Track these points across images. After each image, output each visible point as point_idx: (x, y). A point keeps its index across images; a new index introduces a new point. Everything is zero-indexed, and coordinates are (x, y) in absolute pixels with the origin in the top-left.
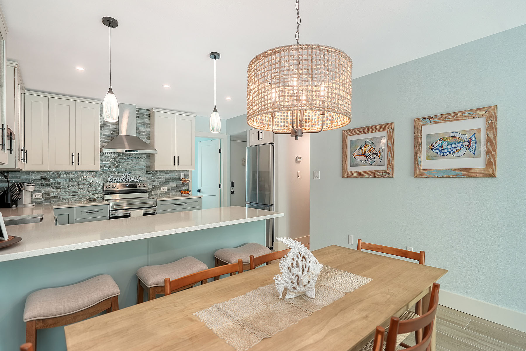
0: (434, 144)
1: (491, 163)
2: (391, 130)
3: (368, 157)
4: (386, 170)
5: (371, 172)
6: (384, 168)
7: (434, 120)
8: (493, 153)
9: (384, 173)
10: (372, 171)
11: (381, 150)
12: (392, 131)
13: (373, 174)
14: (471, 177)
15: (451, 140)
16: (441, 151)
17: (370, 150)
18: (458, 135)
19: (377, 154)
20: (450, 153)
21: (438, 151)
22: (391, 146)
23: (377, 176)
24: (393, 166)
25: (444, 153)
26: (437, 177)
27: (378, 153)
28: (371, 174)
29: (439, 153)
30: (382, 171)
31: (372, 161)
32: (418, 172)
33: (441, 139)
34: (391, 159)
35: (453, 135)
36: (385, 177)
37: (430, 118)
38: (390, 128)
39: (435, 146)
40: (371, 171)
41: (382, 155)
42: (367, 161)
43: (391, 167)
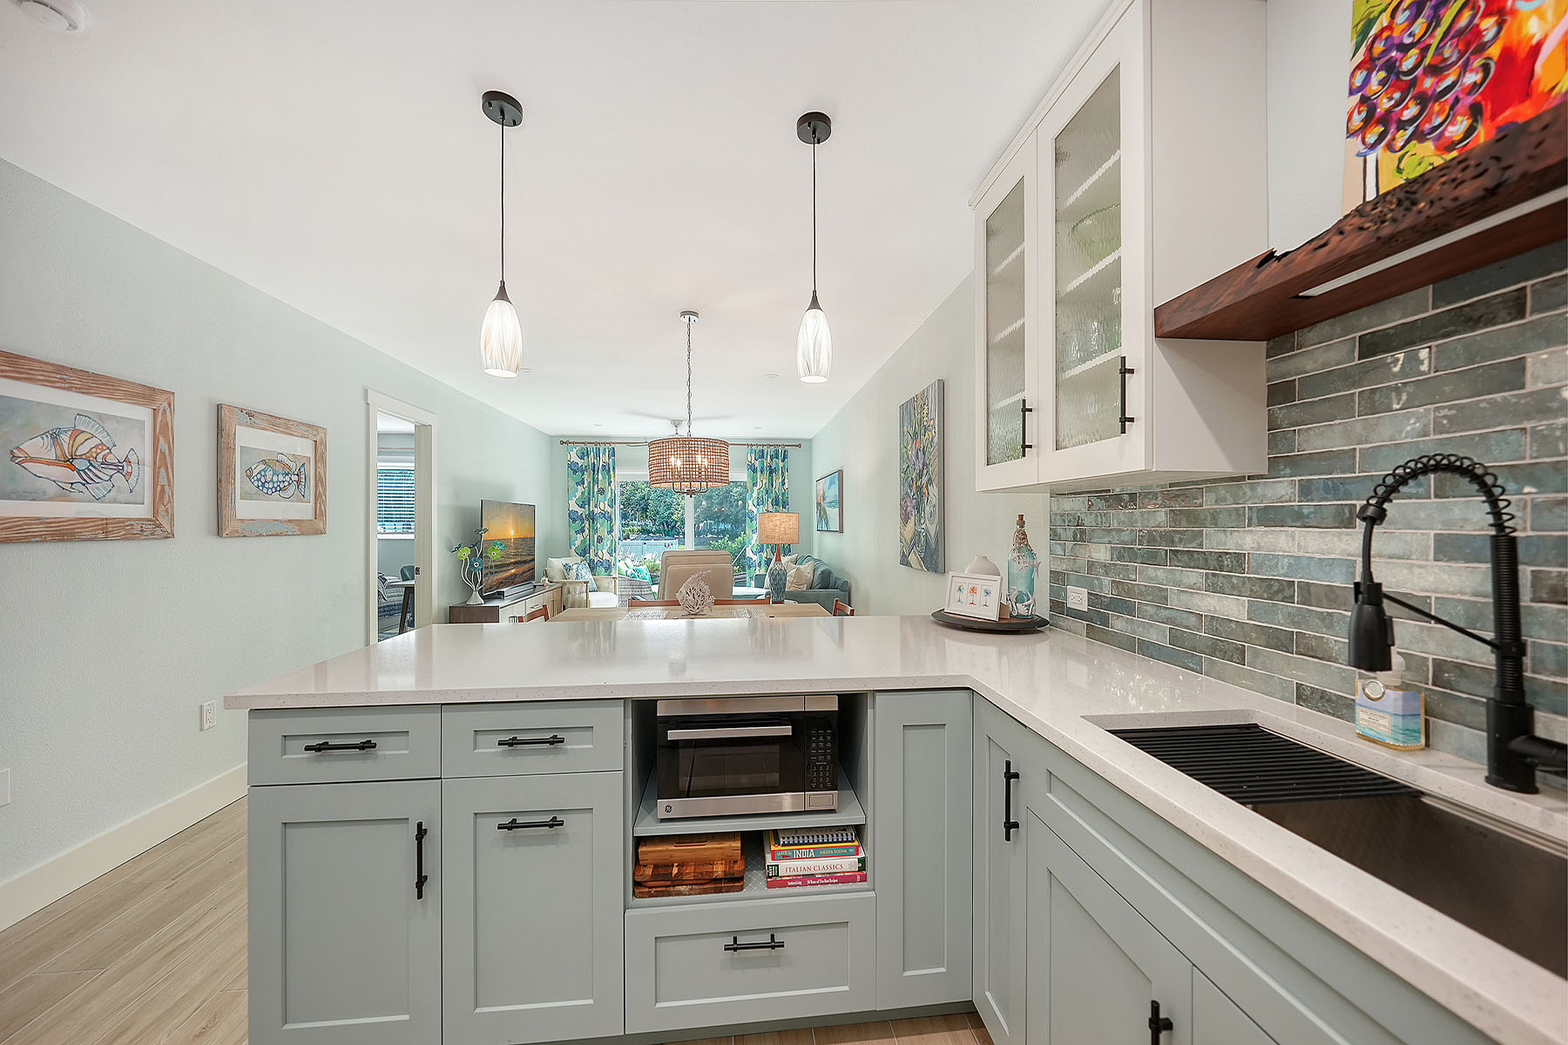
0: (253, 468)
1: (319, 513)
2: (168, 411)
3: (86, 473)
4: (150, 517)
5: (100, 522)
6: (142, 511)
7: (257, 421)
8: (324, 498)
9: (149, 527)
10: (107, 519)
11: (133, 458)
12: (171, 415)
13: (111, 529)
14: (302, 534)
15: (279, 468)
16: (263, 486)
17: (94, 450)
18: (285, 460)
19: (119, 467)
20: (276, 491)
21: (260, 484)
22: (167, 453)
23: (125, 535)
24: (172, 507)
25: (268, 489)
26: (260, 535)
27: (123, 466)
28: (102, 529)
29: (261, 488)
30: (139, 520)
31: (98, 489)
32: (229, 527)
33: (264, 461)
34: (166, 488)
35: (280, 457)
36: (152, 536)
37: (250, 415)
38: (165, 404)
39: (255, 472)
40: (103, 519)
41: (135, 473)
42: (84, 485)
43: (167, 511)
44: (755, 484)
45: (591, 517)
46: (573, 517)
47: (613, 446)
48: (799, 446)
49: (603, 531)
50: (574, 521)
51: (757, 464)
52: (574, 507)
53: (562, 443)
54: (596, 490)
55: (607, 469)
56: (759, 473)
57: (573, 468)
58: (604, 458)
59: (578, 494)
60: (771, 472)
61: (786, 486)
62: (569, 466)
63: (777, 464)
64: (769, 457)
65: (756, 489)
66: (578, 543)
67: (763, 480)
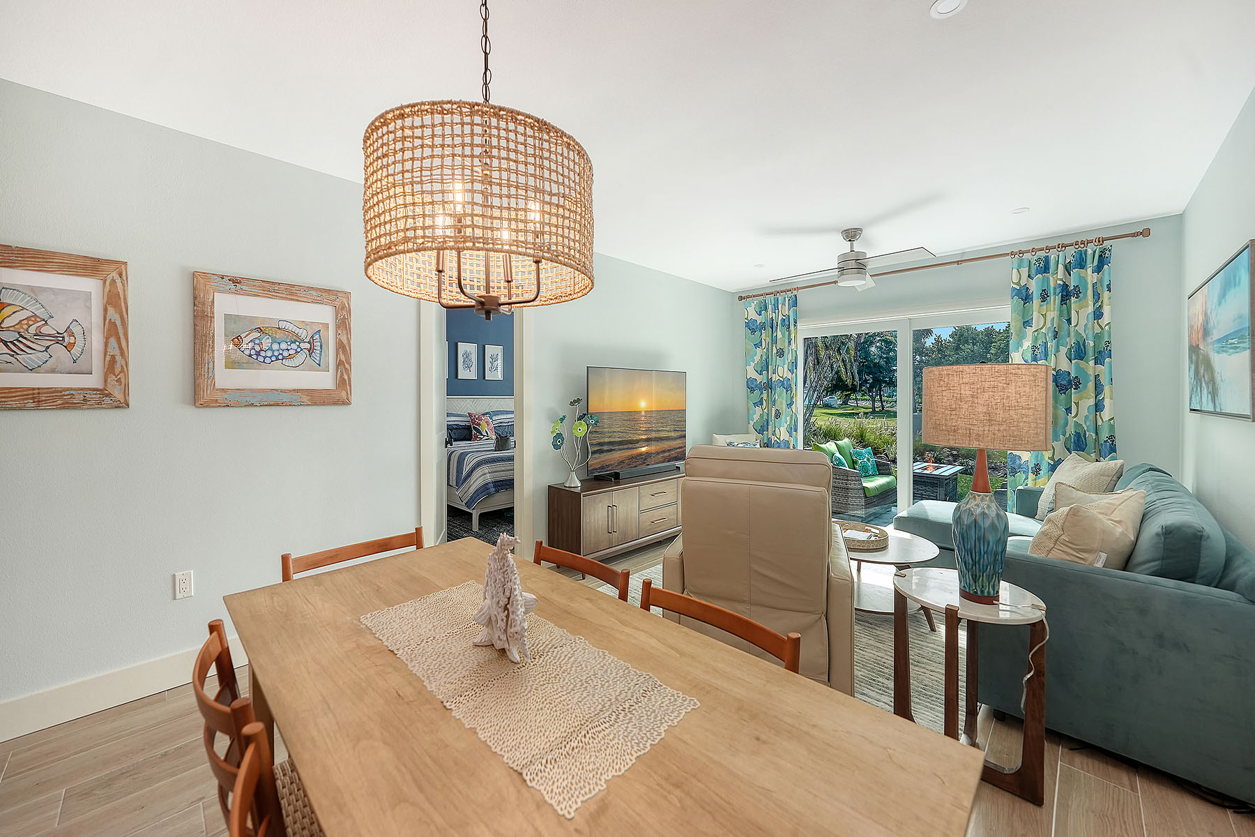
0: (243, 336)
1: (343, 382)
2: (118, 281)
3: (15, 345)
4: (100, 387)
5: (31, 392)
6: (93, 381)
7: (244, 288)
8: (347, 366)
9: (94, 396)
10: (39, 389)
11: (76, 329)
12: (123, 285)
13: (43, 399)
14: (315, 404)
15: (279, 335)
16: (258, 354)
17: (25, 322)
18: (291, 327)
19: (58, 339)
20: (277, 359)
21: (253, 352)
22: (118, 323)
23: (62, 404)
24: (127, 377)
25: (265, 357)
26: (252, 405)
27: (63, 337)
28: (33, 398)
29: (255, 357)
30: (82, 389)
31: (35, 358)
32: (207, 395)
33: (259, 330)
34: (118, 358)
35: (282, 325)
36: (99, 405)
37: (235, 281)
38: (115, 275)
39: (246, 340)
40: (34, 389)
41: (80, 342)
42: (13, 356)
43: (119, 381)
44: (1027, 323)
45: (769, 386)
46: (751, 386)
47: (795, 293)
48: (1146, 233)
49: (781, 403)
50: (752, 390)
51: (1034, 287)
52: (752, 374)
53: (741, 298)
54: (775, 351)
55: (786, 324)
56: (1036, 301)
57: (752, 327)
58: (785, 310)
59: (757, 358)
60: (1066, 294)
61: (1106, 319)
62: (747, 325)
63: (1083, 280)
64: (1060, 266)
65: (1029, 331)
66: (756, 417)
67: (1045, 315)
